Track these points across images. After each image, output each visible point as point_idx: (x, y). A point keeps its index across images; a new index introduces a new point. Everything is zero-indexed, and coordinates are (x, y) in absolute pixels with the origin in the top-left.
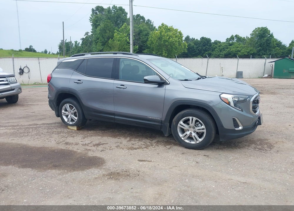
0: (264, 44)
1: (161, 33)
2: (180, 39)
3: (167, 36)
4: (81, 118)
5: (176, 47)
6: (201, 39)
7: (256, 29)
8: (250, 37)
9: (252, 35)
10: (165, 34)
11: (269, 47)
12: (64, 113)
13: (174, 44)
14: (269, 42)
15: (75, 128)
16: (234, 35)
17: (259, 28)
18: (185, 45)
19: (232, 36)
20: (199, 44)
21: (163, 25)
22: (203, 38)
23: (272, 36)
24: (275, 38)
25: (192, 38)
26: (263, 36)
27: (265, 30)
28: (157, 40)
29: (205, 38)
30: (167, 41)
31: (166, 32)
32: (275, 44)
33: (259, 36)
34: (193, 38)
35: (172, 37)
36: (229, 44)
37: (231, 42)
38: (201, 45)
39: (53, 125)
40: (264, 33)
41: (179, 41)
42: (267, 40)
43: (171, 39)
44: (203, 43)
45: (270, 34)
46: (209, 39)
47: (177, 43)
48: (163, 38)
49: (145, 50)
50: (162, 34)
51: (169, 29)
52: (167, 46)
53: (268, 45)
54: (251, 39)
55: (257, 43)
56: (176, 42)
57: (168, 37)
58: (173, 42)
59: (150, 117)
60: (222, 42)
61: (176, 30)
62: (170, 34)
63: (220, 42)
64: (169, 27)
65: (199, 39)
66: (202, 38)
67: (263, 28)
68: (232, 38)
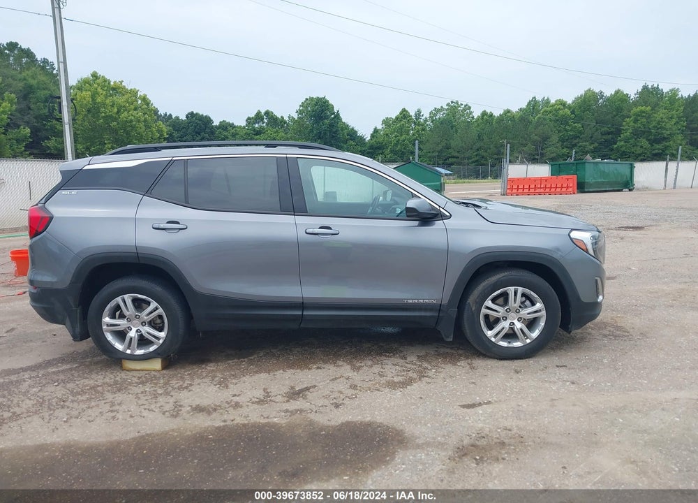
0: (325, 134)
1: (93, 97)
2: (146, 116)
3: (112, 106)
4: (181, 331)
5: (139, 134)
6: (187, 117)
7: (307, 99)
8: (296, 116)
9: (299, 112)
10: (107, 101)
11: (336, 140)
12: (108, 325)
13: (133, 128)
14: (334, 130)
15: (157, 364)
16: (263, 112)
17: (312, 99)
18: (162, 131)
19: (259, 113)
20: (183, 128)
21: (95, 75)
22: (191, 115)
23: (337, 116)
24: (343, 121)
25: (166, 114)
26: (322, 117)
27: (324, 103)
28: (86, 116)
29: (196, 114)
30: (115, 120)
31: (106, 97)
32: (345, 134)
33: (314, 116)
34: (168, 114)
35: (126, 110)
36: (254, 130)
37: (257, 126)
38: (189, 131)
39: (50, 370)
40: (323, 111)
41: (145, 121)
42: (331, 125)
43: (124, 115)
44: (195, 127)
45: (334, 113)
46: (206, 116)
47: (142, 125)
48: (102, 110)
49: (48, 139)
50: (99, 100)
51: (114, 89)
52: (115, 131)
53: (333, 137)
54: (299, 123)
55: (312, 131)
56: (139, 121)
57: (115, 110)
58: (131, 121)
59: (410, 301)
60: (236, 124)
61: (134, 93)
62: (120, 100)
63: (232, 126)
64: (112, 83)
65: (183, 117)
66: (189, 114)
67: (319, 100)
68: (259, 117)
